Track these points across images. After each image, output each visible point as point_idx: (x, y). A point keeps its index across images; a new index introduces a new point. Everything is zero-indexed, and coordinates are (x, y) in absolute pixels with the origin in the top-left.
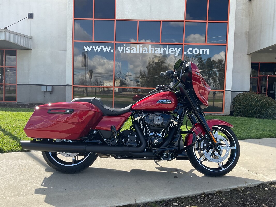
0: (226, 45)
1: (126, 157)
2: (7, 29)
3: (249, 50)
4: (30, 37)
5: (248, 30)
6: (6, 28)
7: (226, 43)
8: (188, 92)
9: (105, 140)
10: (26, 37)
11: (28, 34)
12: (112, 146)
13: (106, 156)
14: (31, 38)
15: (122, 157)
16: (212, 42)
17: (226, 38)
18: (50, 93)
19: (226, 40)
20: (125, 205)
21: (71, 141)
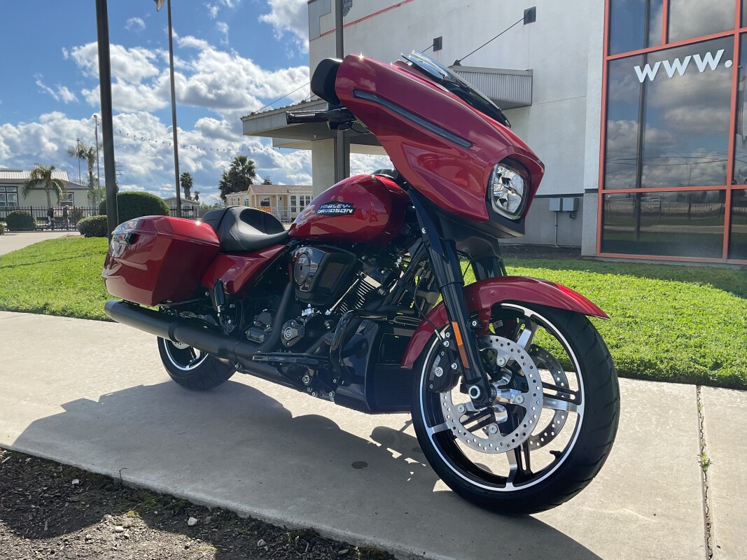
2: (459, 65)
4: (526, 73)
6: (457, 63)
10: (513, 74)
11: (521, 66)
14: (529, 74)
18: (570, 217)
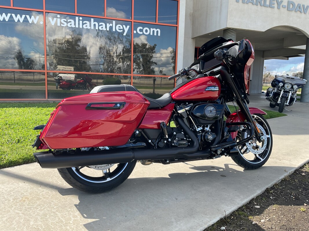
0: (177, 27)
1: (175, 160)
3: (193, 33)
5: (192, 12)
7: (177, 24)
8: (233, 76)
9: (150, 141)
12: (159, 148)
13: (149, 163)
15: (171, 161)
16: (163, 21)
17: (177, 18)
19: (177, 21)
20: (218, 221)
21: (107, 148)
